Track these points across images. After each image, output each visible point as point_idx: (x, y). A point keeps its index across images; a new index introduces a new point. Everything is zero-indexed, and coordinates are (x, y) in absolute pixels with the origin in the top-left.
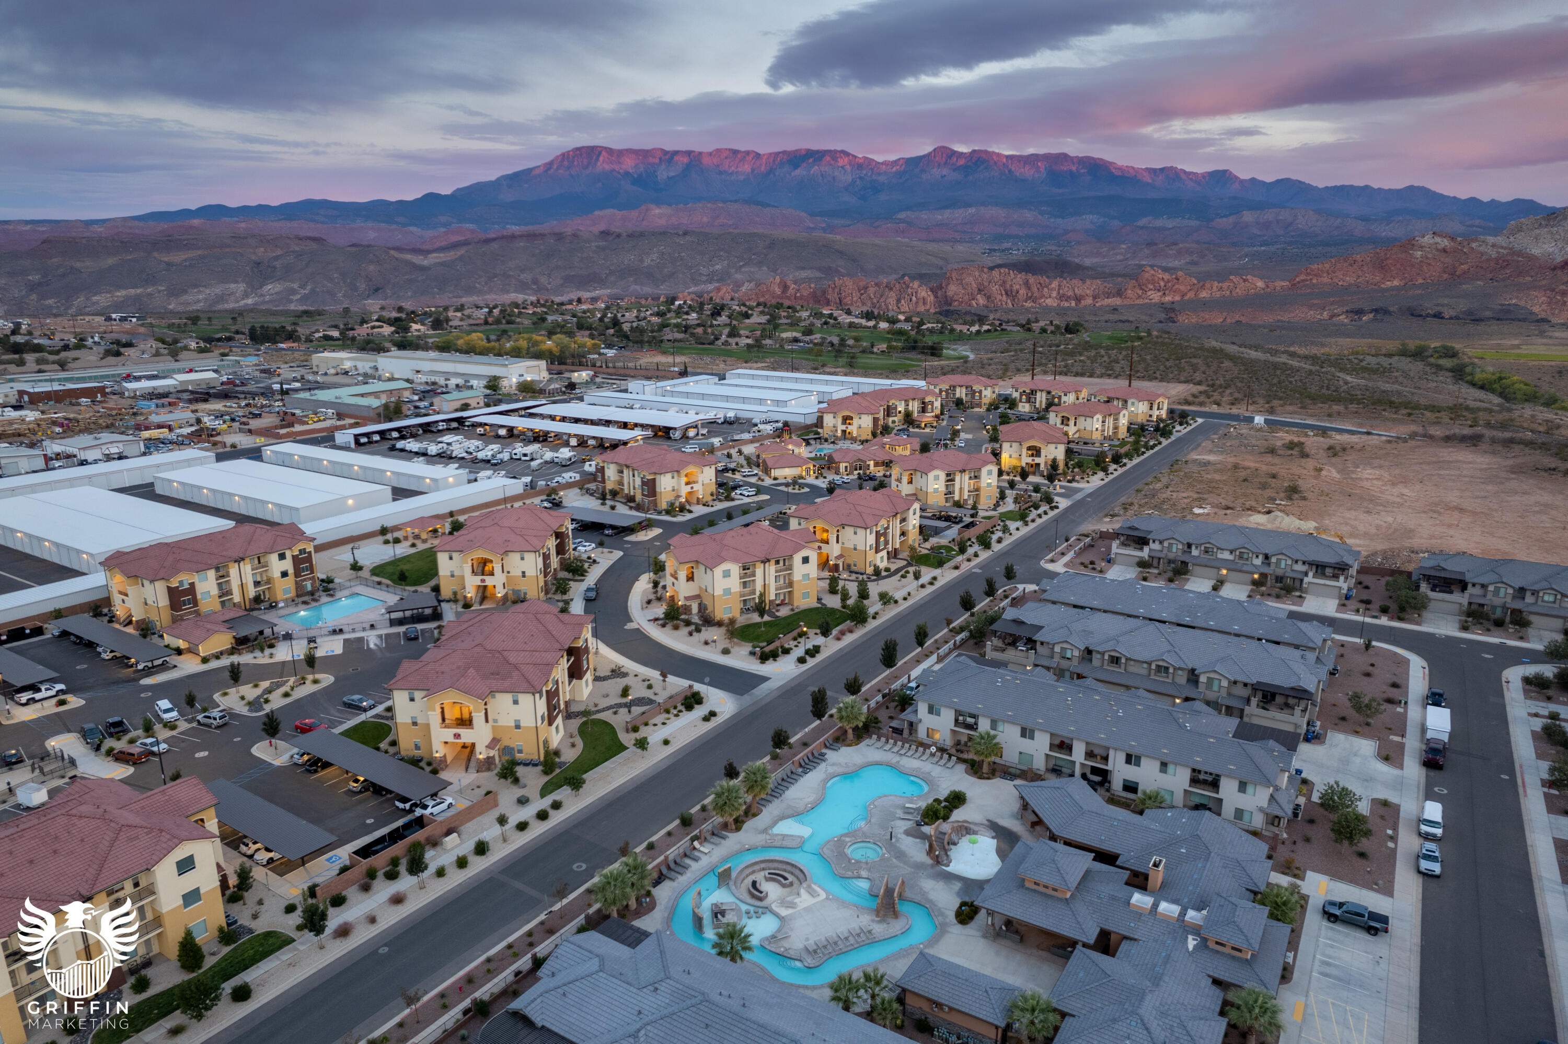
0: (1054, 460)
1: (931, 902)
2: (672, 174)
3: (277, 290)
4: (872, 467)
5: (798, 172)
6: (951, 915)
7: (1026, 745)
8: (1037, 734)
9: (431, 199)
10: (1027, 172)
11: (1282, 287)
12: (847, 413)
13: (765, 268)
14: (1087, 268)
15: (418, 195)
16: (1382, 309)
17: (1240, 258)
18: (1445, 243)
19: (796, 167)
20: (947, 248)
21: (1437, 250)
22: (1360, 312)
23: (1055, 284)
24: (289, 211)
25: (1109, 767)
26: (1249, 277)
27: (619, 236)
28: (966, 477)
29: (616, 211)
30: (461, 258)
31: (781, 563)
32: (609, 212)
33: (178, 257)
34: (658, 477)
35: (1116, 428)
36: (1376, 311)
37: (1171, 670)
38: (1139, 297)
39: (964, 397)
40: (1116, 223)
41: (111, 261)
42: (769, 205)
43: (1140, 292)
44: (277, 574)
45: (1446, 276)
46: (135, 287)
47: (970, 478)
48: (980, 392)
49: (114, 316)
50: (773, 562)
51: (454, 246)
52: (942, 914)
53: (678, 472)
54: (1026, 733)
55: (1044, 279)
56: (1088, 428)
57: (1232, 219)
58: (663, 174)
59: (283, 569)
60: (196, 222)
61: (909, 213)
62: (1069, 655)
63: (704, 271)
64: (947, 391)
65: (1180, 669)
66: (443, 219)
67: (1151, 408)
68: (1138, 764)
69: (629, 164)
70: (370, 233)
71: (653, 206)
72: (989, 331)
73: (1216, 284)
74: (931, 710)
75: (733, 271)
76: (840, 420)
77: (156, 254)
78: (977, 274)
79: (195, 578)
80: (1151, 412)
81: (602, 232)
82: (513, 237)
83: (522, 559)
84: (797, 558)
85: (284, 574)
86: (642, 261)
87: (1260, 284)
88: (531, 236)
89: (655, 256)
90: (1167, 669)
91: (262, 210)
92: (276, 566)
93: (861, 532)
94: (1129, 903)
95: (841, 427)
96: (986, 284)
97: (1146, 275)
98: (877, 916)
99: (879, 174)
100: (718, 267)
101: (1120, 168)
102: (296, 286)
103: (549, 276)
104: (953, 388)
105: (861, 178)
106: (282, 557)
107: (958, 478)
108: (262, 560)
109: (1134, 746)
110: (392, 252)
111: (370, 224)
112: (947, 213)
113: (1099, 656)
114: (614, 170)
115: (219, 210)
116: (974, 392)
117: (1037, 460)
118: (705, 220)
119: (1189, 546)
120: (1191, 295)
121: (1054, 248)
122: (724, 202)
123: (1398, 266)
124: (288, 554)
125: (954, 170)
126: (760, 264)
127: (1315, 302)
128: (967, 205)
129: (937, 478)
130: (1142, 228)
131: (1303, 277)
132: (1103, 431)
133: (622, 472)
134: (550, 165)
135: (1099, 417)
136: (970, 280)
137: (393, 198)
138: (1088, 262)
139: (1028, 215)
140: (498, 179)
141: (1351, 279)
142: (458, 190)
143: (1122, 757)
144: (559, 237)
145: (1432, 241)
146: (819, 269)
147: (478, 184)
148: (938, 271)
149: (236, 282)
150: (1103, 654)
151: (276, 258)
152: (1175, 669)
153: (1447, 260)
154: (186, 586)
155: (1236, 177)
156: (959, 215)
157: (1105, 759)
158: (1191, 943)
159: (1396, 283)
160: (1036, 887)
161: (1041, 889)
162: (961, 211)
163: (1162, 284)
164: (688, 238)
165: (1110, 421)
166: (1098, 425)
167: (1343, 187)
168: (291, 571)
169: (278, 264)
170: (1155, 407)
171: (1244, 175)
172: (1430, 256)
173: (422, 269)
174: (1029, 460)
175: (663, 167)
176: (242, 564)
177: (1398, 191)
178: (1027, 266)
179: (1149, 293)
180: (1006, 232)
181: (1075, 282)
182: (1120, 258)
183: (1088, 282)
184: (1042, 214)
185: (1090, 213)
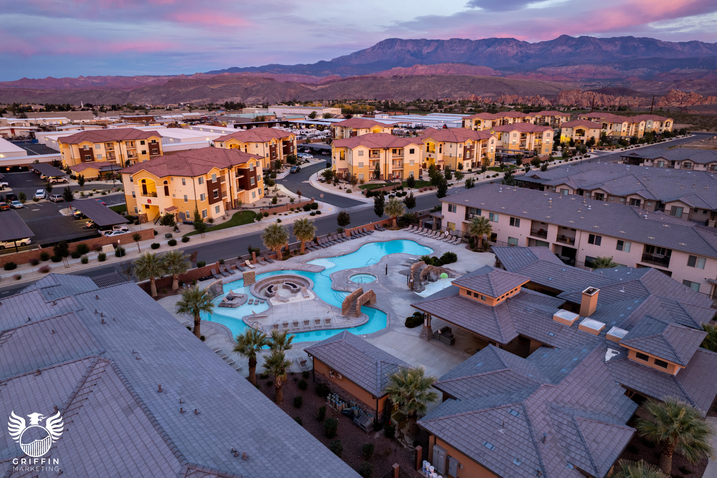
0: (593, 138)
1: (393, 311)
2: (429, 51)
3: (253, 100)
5: (490, 49)
6: (403, 321)
7: (514, 231)
8: (522, 222)
9: (322, 63)
10: (610, 48)
12: (478, 119)
13: (469, 92)
14: (637, 92)
15: (316, 61)
19: (489, 47)
20: (562, 84)
23: (618, 99)
24: (263, 69)
25: (575, 246)
27: (401, 77)
28: (534, 136)
29: (402, 68)
30: (330, 87)
31: (398, 152)
32: (398, 68)
33: (215, 87)
34: (358, 131)
35: (636, 132)
37: (642, 202)
38: (666, 105)
39: (549, 122)
40: (657, 72)
41: (192, 88)
42: (474, 65)
43: (667, 103)
44: (139, 152)
46: (199, 99)
47: (536, 138)
48: (559, 119)
49: (181, 104)
50: (391, 150)
51: (328, 83)
52: (396, 319)
53: (369, 128)
54: (514, 222)
56: (619, 130)
58: (426, 50)
59: (144, 150)
60: (226, 74)
61: (544, 68)
63: (439, 93)
64: (540, 119)
65: (649, 201)
66: (326, 72)
67: (661, 126)
68: (598, 243)
69: (410, 47)
70: (295, 78)
71: (419, 65)
72: (575, 109)
73: (714, 97)
74: (450, 209)
75: (453, 93)
76: (474, 123)
77: (208, 86)
78: (575, 94)
79: (94, 146)
80: (661, 128)
81: (394, 76)
82: (354, 78)
83: (257, 147)
84: (407, 150)
85: (144, 152)
86: (410, 88)
88: (362, 78)
89: (416, 86)
90: (639, 201)
91: (253, 69)
92: (140, 148)
93: (454, 145)
94: (552, 317)
95: (474, 127)
96: (580, 99)
97: (671, 94)
98: (343, 314)
99: (530, 50)
100: (446, 91)
101: (664, 43)
102: (260, 98)
103: (368, 95)
104: (544, 117)
105: (521, 52)
106: (143, 143)
107: (528, 137)
108: (133, 144)
109: (596, 228)
110: (302, 85)
111: (295, 74)
112: (564, 68)
113: (588, 194)
114: (403, 49)
115: (236, 69)
116: (555, 119)
117: (582, 138)
118: (443, 71)
119: (673, 163)
120: (698, 104)
121: (620, 84)
122: (453, 63)
124: (146, 142)
125: (570, 47)
126: (466, 90)
128: (576, 64)
129: (515, 135)
130: (672, 74)
132: (628, 132)
133: (342, 131)
134: (373, 48)
135: (626, 124)
136: (572, 96)
137: (305, 63)
138: (638, 90)
139: (608, 69)
140: (351, 54)
142: (334, 59)
143: (585, 237)
144: (375, 78)
146: (495, 93)
147: (342, 57)
148: (556, 94)
149: (237, 96)
150: (590, 192)
151: (254, 86)
152: (646, 201)
154: (88, 149)
156: (570, 69)
157: (572, 242)
158: (609, 355)
160: (468, 296)
161: (472, 297)
162: (571, 67)
164: (433, 78)
165: (633, 127)
166: (625, 129)
168: (148, 151)
169: (254, 89)
170: (664, 125)
173: (313, 91)
174: (577, 138)
175: (425, 47)
176: (121, 143)
178: (603, 91)
179: (672, 103)
180: (595, 77)
181: (630, 98)
182: (658, 88)
183: (637, 98)
184: (615, 68)
185: (642, 67)
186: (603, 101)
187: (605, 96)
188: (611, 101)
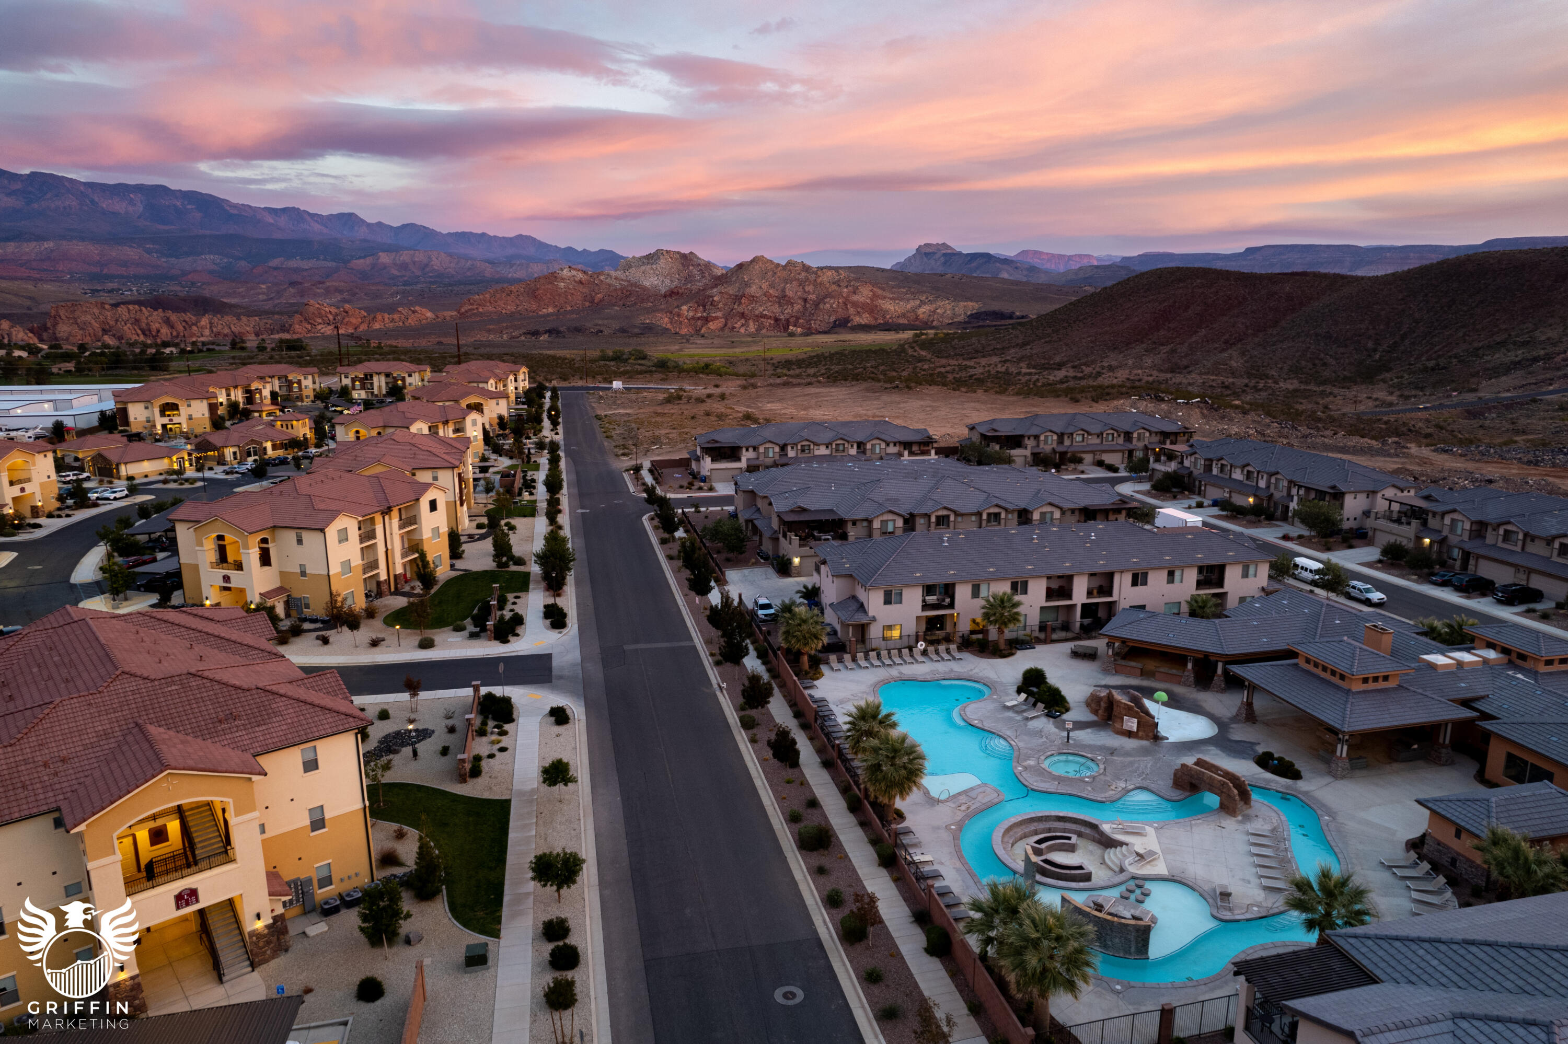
4: (270, 452)
8: (1032, 584)
10: (120, 206)
11: (451, 316)
12: (168, 400)
14: (236, 306)
16: (554, 329)
17: (392, 295)
18: (580, 275)
21: (575, 282)
22: (536, 333)
23: (204, 321)
26: (417, 308)
31: (403, 513)
36: (549, 332)
38: (309, 331)
43: (309, 327)
45: (587, 304)
50: (395, 512)
54: (1018, 587)
55: (189, 316)
57: (369, 260)
62: (890, 529)
67: (516, 380)
73: (386, 316)
74: (888, 599)
78: (96, 311)
80: (515, 384)
87: (429, 314)
96: (112, 323)
97: (311, 309)
101: (235, 206)
109: (1138, 563)
112: (11, 247)
113: (922, 521)
119: (784, 447)
120: (363, 327)
123: (548, 295)
127: (491, 327)
128: (39, 238)
130: (276, 268)
131: (467, 307)
136: (89, 318)
138: (234, 301)
139: (131, 253)
141: (511, 308)
143: (1128, 578)
145: (569, 274)
153: (584, 290)
155: (363, 221)
156: (29, 249)
157: (1106, 592)
159: (551, 310)
162: (32, 245)
163: (331, 317)
167: (464, 234)
170: (520, 379)
171: (371, 219)
172: (571, 287)
177: (511, 239)
178: (157, 303)
179: (319, 327)
180: (105, 271)
181: (228, 318)
182: (265, 297)
183: (244, 319)
184: (149, 252)
185: (210, 253)
186: (172, 327)
187: (173, 317)
188: (190, 327)
